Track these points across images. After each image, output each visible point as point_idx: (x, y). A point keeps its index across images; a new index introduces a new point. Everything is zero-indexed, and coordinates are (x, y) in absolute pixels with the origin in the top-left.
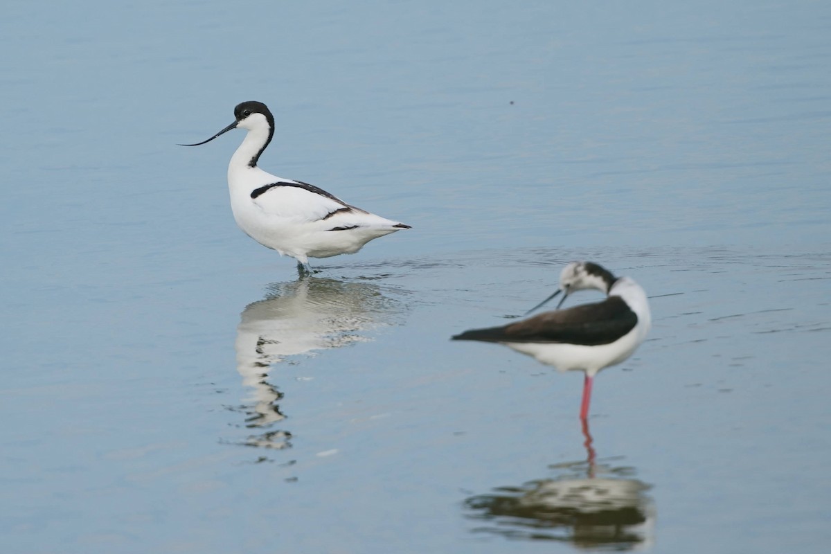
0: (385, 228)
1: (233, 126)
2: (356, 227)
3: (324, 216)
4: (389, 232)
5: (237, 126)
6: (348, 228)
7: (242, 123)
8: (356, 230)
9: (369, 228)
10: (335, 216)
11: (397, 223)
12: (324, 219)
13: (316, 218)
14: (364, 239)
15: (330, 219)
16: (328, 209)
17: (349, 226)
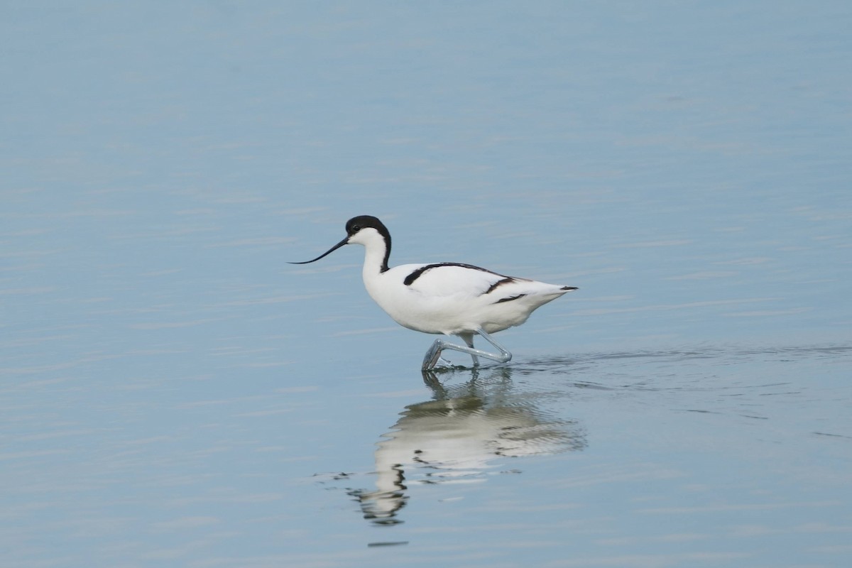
0: (552, 292)
1: (345, 242)
2: (522, 295)
3: (486, 289)
4: (556, 296)
5: (349, 242)
6: (514, 298)
7: (352, 239)
8: (523, 298)
9: (536, 295)
10: (499, 288)
11: (563, 286)
12: (487, 293)
13: (479, 293)
14: (532, 306)
15: (494, 292)
16: (489, 282)
17: (515, 296)
